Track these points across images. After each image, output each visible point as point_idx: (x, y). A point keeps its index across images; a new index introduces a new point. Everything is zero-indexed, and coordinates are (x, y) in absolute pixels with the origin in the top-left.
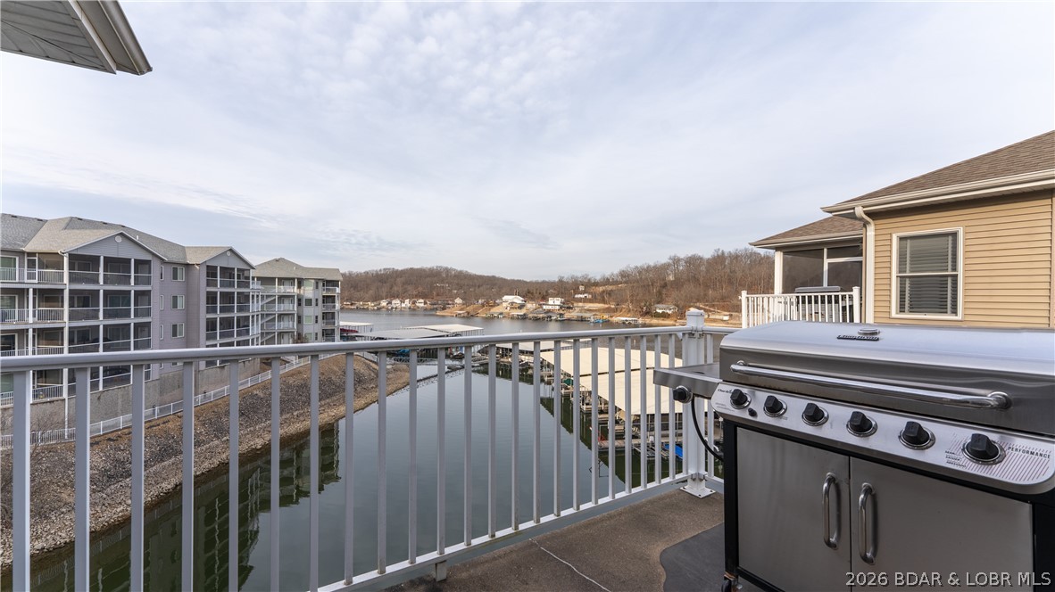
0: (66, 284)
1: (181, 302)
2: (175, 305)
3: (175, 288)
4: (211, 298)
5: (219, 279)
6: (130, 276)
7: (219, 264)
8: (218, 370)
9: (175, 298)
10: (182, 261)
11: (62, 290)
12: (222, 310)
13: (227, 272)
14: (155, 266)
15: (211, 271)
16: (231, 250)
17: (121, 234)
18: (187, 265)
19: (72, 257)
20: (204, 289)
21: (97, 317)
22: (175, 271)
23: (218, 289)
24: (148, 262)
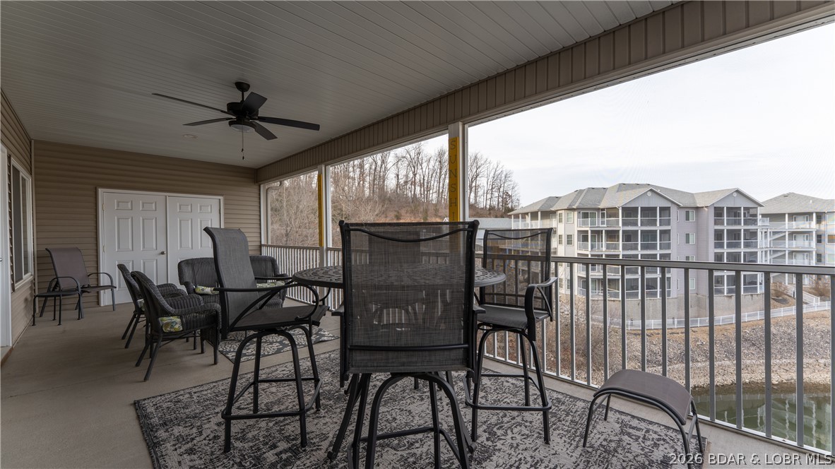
0: (621, 228)
1: (692, 239)
2: (688, 241)
3: (689, 227)
4: (719, 235)
5: (725, 218)
6: (656, 220)
7: (725, 205)
8: (726, 298)
9: (688, 235)
10: (693, 205)
11: (618, 231)
12: (729, 246)
13: (734, 212)
14: (674, 210)
15: (718, 212)
16: (738, 191)
17: (651, 190)
18: (697, 208)
19: (624, 209)
20: (712, 228)
21: (637, 249)
22: (687, 213)
23: (725, 227)
24: (668, 209)
